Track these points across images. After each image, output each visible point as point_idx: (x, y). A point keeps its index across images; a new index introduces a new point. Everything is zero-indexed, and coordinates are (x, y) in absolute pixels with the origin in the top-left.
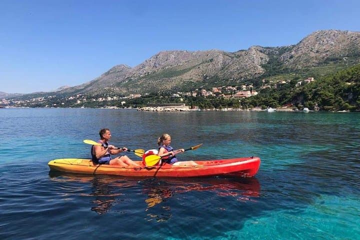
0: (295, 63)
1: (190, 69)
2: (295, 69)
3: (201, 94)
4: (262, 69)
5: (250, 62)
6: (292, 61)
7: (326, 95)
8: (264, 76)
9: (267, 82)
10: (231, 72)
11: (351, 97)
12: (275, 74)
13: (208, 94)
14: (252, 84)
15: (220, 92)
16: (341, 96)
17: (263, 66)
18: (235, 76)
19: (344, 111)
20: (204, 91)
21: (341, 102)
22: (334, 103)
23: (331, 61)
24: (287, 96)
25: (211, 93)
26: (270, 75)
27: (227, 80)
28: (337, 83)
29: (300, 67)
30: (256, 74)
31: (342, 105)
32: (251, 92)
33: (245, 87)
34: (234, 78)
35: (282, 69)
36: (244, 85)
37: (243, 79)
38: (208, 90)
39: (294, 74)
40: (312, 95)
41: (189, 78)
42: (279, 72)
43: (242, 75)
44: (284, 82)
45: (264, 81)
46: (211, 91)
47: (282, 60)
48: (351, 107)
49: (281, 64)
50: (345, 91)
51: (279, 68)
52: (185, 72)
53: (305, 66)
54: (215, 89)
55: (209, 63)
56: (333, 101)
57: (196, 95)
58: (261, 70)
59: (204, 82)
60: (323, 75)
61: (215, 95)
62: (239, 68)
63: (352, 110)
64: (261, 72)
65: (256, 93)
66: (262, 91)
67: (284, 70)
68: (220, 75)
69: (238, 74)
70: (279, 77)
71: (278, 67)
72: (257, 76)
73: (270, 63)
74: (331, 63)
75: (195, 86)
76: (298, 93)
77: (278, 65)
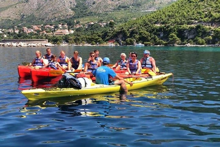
0: (97, 8)
1: (7, 8)
2: (97, 13)
3: (23, 31)
4: (72, 11)
5: (61, 5)
6: (94, 6)
7: (145, 34)
8: (74, 17)
9: (78, 23)
10: (46, 13)
11: (162, 35)
12: (83, 16)
13: (29, 32)
14: (66, 24)
15: (40, 29)
16: (155, 34)
17: (73, 9)
18: (50, 16)
19: (158, 46)
20: (25, 29)
21: (156, 39)
22: (151, 40)
23: (122, 8)
24: (108, 34)
25: (32, 31)
26: (79, 17)
27: (43, 20)
28: (147, 25)
29: (101, 12)
30: (67, 15)
31: (157, 41)
32: (69, 30)
33: (61, 26)
34: (49, 18)
35: (88, 12)
36: (60, 24)
37: (57, 19)
38: (29, 28)
39: (98, 17)
40: (129, 34)
41: (7, 16)
42: (85, 15)
43: (56, 15)
44: (92, 23)
45: (75, 21)
46: (32, 29)
47: (87, 4)
48: (164, 42)
49: (87, 8)
50: (157, 30)
51: (86, 11)
52: (2, 11)
53: (105, 11)
54: (35, 27)
55: (25, 4)
56: (150, 38)
57: (19, 32)
58: (71, 13)
59: (22, 20)
60: (119, 19)
61: (36, 32)
62: (52, 10)
63: (166, 45)
64: (71, 14)
65: (72, 32)
66: (77, 30)
67: (89, 13)
68: (37, 15)
69: (53, 14)
70: (86, 19)
71: (84, 10)
72: (68, 17)
73: (77, 7)
74: (123, 9)
75: (14, 23)
76: (118, 32)
77: (85, 9)
